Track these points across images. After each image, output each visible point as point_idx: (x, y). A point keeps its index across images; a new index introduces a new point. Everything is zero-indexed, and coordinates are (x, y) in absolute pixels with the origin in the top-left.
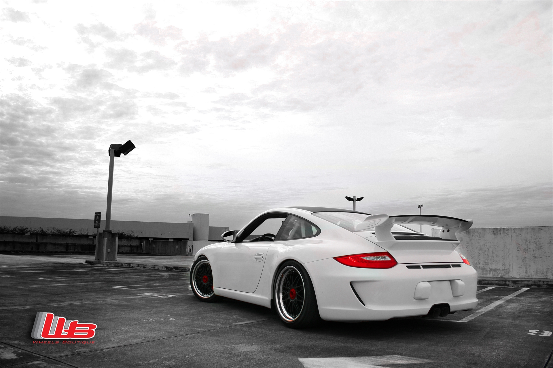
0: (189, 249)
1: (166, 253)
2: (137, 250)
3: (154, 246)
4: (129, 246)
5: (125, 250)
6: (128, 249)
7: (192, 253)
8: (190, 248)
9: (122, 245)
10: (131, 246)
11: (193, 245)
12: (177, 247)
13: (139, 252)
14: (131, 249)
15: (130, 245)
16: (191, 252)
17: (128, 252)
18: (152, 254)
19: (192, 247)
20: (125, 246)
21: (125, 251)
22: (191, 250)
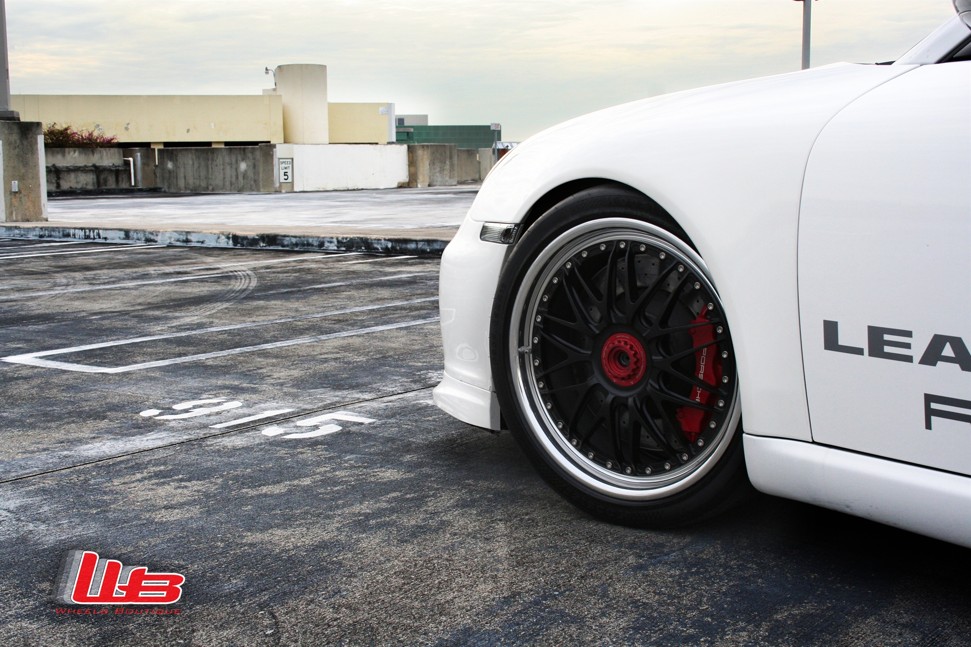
0: (282, 172)
1: (211, 188)
2: (117, 181)
3: (170, 165)
4: (91, 171)
5: (77, 183)
6: (87, 180)
7: (292, 183)
8: (286, 168)
9: (67, 167)
10: (97, 170)
11: (292, 159)
12: (243, 166)
13: (124, 185)
14: (98, 178)
15: (94, 166)
16: (290, 180)
17: (90, 187)
18: (165, 192)
19: (290, 166)
20: (76, 169)
21: (79, 186)
22: (289, 174)
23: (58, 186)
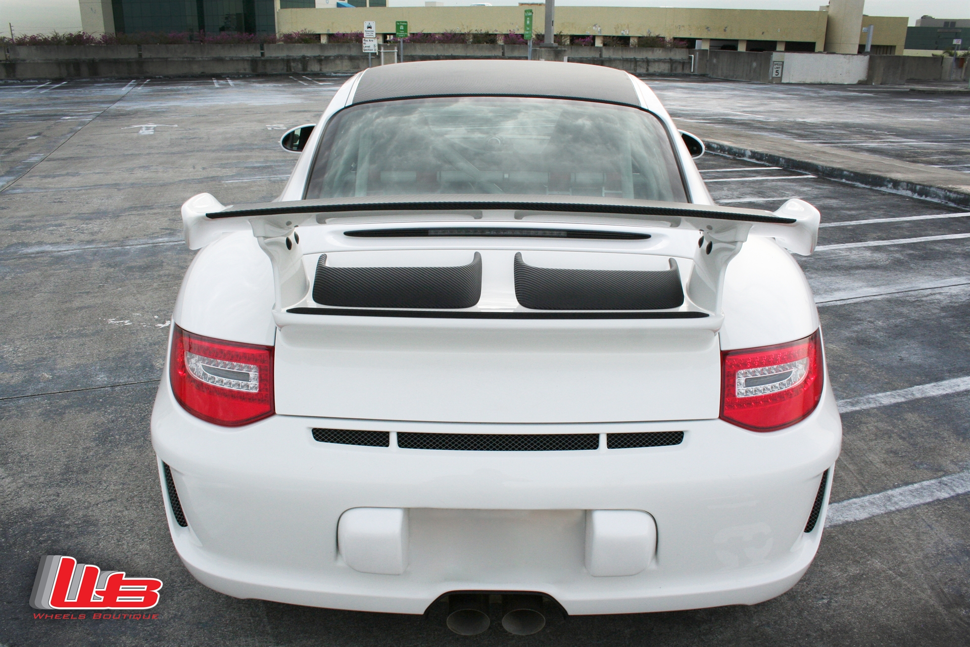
0: (775, 70)
1: (735, 77)
2: (683, 69)
3: (715, 61)
4: (668, 62)
5: (659, 68)
6: (664, 68)
7: (781, 78)
8: (777, 68)
9: (654, 59)
10: (671, 61)
11: (783, 62)
12: (754, 64)
13: (687, 72)
14: (671, 66)
15: (671, 59)
16: (779, 76)
17: (666, 72)
18: (710, 77)
19: (781, 67)
20: (659, 61)
21: (659, 71)
22: (780, 72)
23: (647, 70)
